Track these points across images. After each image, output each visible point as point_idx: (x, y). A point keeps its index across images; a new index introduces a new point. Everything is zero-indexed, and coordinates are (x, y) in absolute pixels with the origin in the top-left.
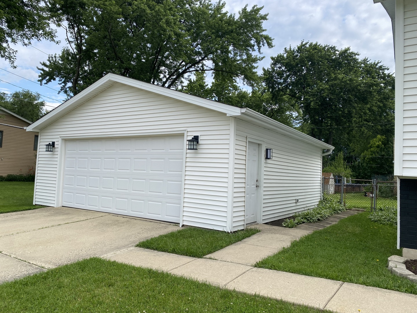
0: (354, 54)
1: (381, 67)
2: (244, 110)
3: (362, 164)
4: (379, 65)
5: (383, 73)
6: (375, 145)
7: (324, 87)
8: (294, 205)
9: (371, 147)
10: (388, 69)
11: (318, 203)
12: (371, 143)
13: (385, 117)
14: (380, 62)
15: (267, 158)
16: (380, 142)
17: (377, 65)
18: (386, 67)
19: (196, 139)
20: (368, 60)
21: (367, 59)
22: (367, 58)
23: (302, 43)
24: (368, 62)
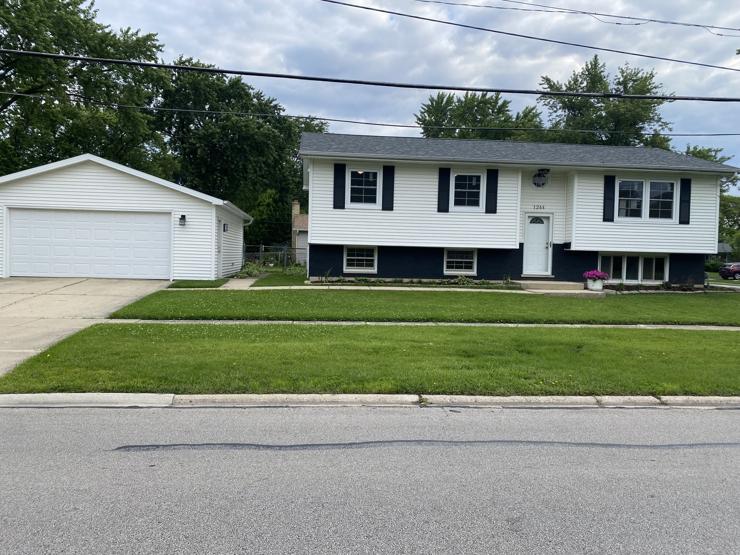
0: (248, 86)
1: (276, 106)
2: (226, 202)
3: (253, 229)
4: (274, 103)
5: (278, 114)
6: (264, 203)
7: (214, 130)
8: (231, 267)
9: (259, 205)
10: (284, 111)
11: (240, 268)
12: (260, 200)
13: (279, 169)
14: (275, 100)
15: (224, 231)
16: (271, 199)
17: (271, 102)
18: (282, 108)
19: (183, 217)
20: (262, 95)
21: (261, 93)
22: (260, 91)
23: (181, 58)
24: (262, 97)
